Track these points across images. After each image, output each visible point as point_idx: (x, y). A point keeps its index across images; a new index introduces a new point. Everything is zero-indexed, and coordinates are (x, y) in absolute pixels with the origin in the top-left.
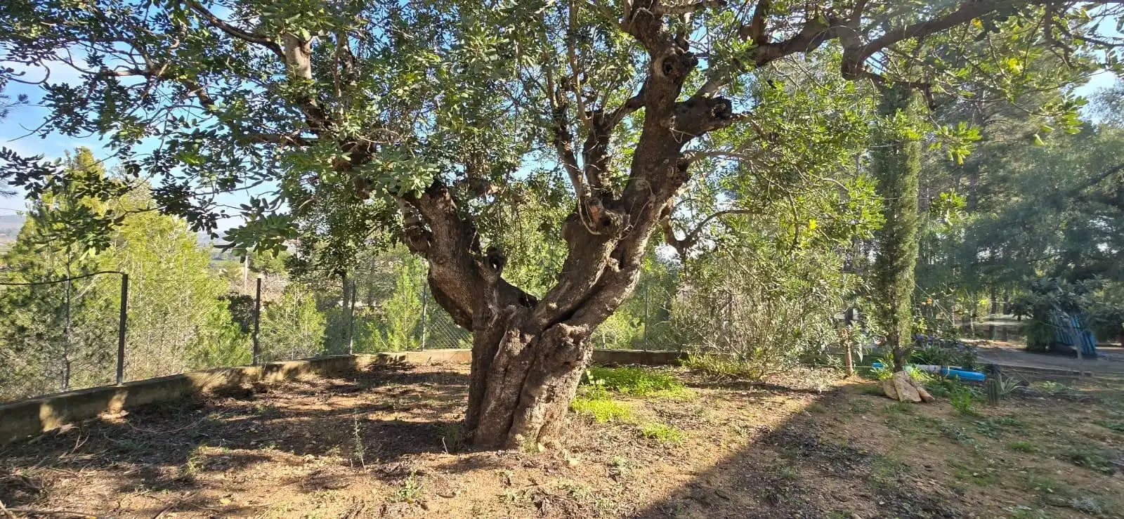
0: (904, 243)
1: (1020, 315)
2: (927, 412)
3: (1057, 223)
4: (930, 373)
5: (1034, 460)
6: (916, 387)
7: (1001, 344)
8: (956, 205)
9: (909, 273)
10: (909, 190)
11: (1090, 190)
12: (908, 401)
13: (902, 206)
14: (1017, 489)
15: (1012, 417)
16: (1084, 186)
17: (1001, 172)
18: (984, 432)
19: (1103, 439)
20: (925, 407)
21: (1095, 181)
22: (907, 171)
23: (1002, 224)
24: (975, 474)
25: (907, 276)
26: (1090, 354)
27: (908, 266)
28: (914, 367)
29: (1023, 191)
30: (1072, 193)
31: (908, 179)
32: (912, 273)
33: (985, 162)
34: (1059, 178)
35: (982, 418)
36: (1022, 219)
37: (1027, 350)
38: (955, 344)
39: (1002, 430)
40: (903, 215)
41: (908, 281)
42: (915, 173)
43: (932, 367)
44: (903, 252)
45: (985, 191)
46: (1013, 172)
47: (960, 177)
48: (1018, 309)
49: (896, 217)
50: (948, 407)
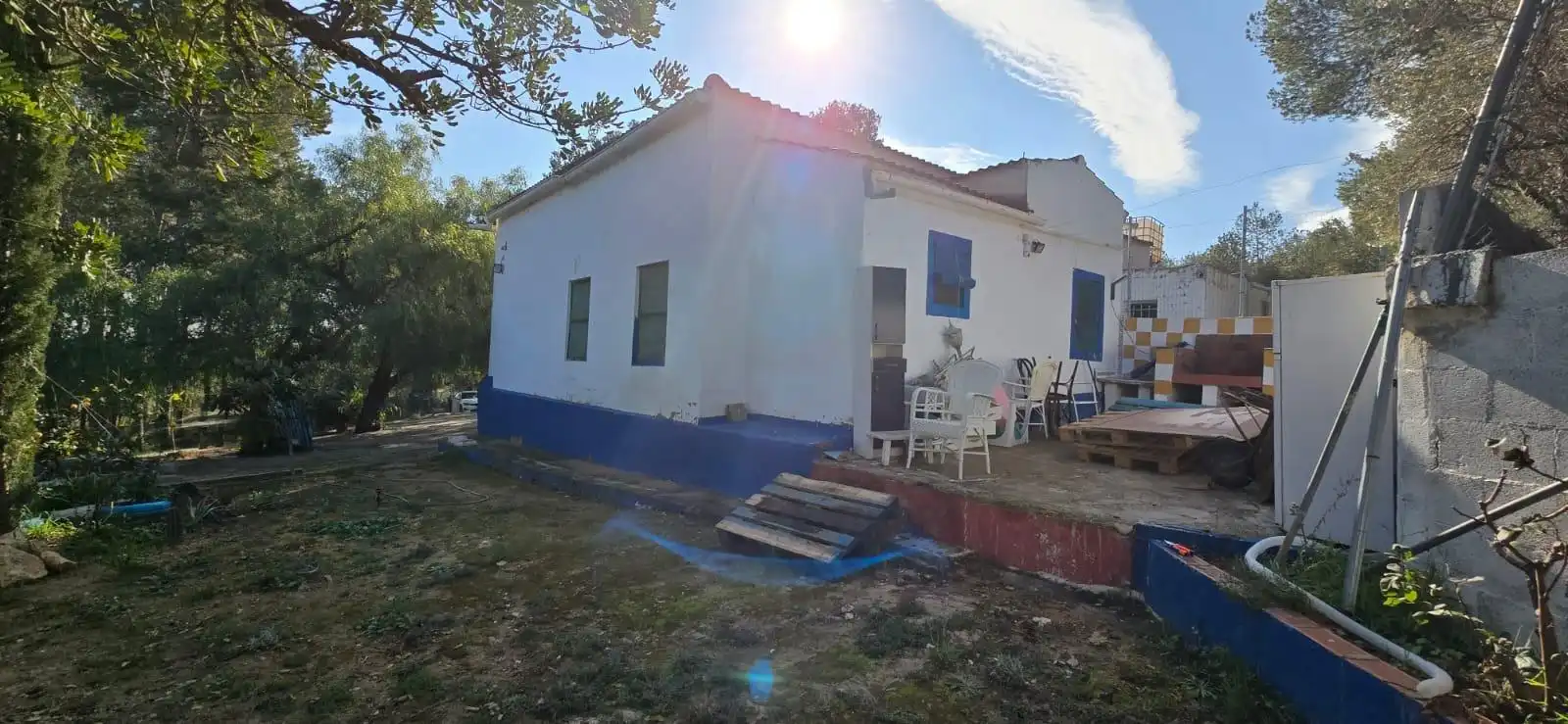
0: (26, 302)
1: (228, 410)
2: (56, 591)
3: (282, 292)
4: (76, 521)
5: (216, 606)
6: (39, 555)
7: (210, 451)
8: (101, 247)
9: (36, 355)
10: (41, 210)
11: (316, 256)
12: (17, 584)
13: (24, 237)
14: (184, 659)
15: (198, 554)
16: (310, 253)
17: (220, 217)
18: (152, 590)
19: (296, 547)
20: (54, 582)
21: (321, 248)
22: (41, 177)
23: (216, 287)
24: (124, 664)
25: (29, 361)
26: (304, 448)
27: (32, 344)
28: (45, 517)
29: (247, 247)
30: (299, 258)
31: (41, 192)
32: (40, 355)
33: (200, 197)
34: (285, 237)
35: (151, 570)
36: (240, 283)
37: (240, 454)
38: (131, 463)
39: (180, 579)
40: (24, 253)
41: (31, 371)
42: (56, 184)
43: (83, 510)
44: (22, 320)
45: (197, 237)
46: (234, 219)
47: (163, 211)
48: (224, 403)
49: (8, 253)
50: (99, 570)
